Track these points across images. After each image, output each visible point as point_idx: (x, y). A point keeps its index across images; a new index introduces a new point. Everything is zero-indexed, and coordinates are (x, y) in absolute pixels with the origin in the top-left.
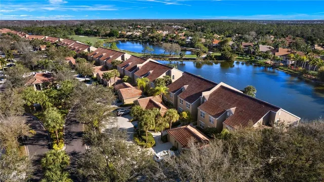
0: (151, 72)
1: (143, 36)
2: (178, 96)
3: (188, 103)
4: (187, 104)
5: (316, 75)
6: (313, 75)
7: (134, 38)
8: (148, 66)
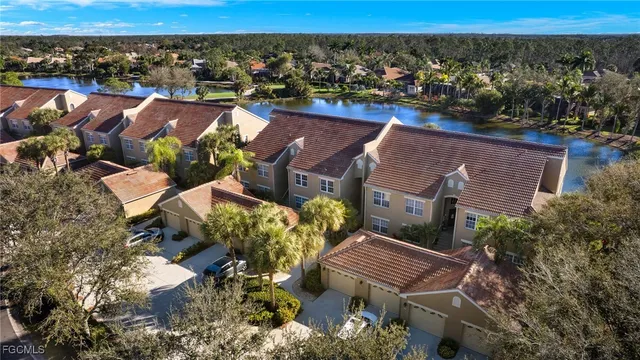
0: (173, 123)
1: (77, 65)
2: (288, 167)
3: (327, 179)
4: (323, 182)
5: (472, 105)
6: (466, 105)
7: (51, 71)
8: (155, 110)
